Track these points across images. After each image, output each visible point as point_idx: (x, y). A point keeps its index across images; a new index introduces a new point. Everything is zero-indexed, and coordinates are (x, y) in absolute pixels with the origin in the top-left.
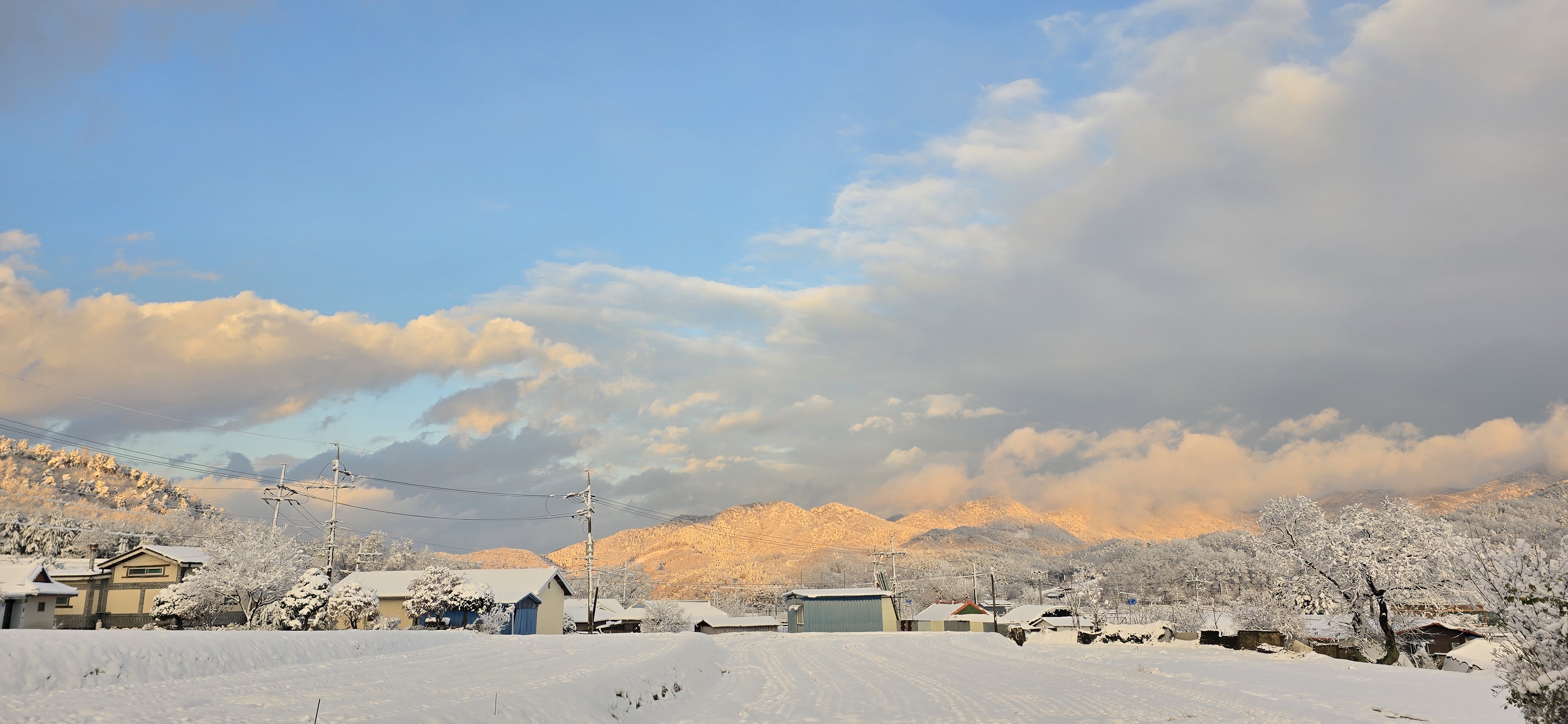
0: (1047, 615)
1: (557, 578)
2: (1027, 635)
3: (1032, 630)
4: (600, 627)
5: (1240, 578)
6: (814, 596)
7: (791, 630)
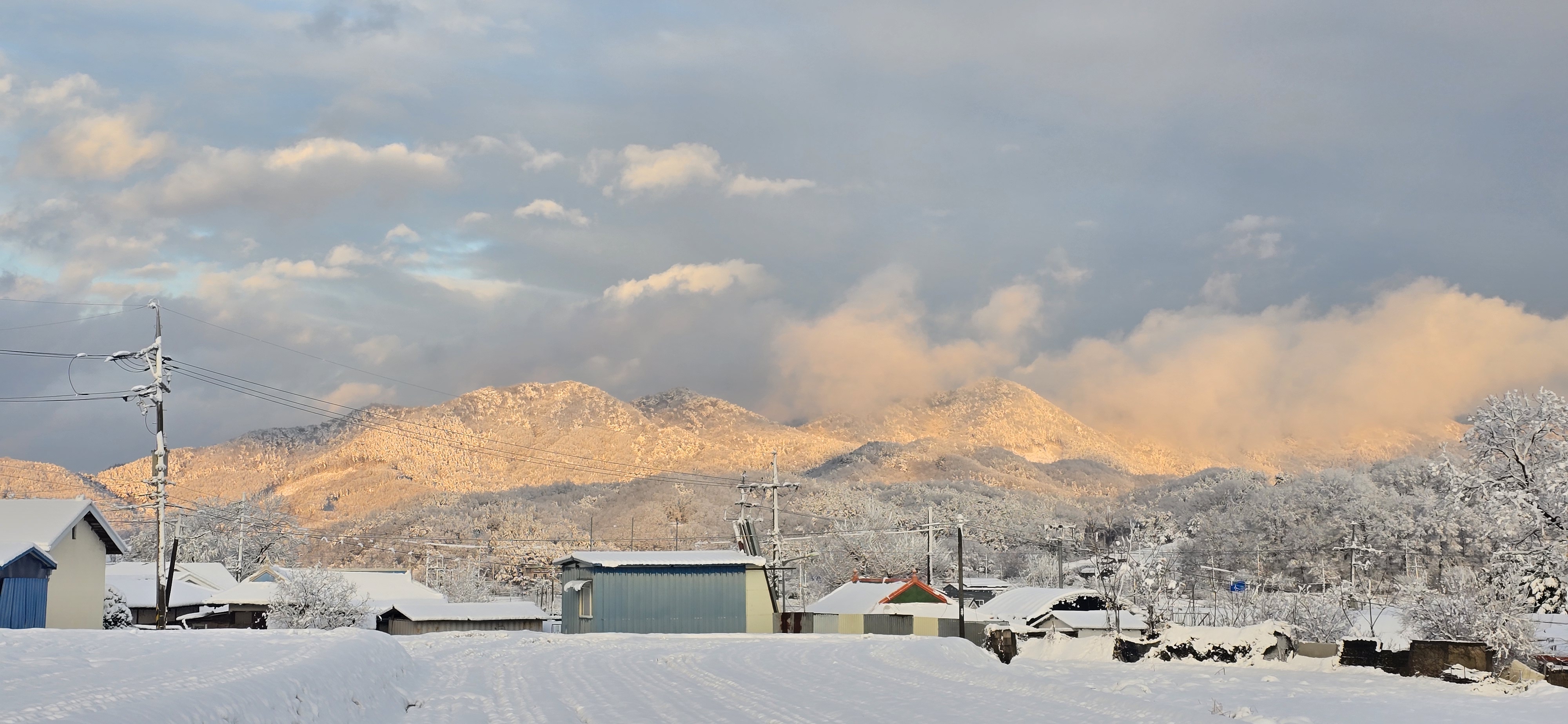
0: (1062, 606)
1: (90, 518)
2: (1020, 643)
3: (1031, 635)
4: (183, 618)
5: (1443, 545)
6: (614, 564)
7: (567, 629)
